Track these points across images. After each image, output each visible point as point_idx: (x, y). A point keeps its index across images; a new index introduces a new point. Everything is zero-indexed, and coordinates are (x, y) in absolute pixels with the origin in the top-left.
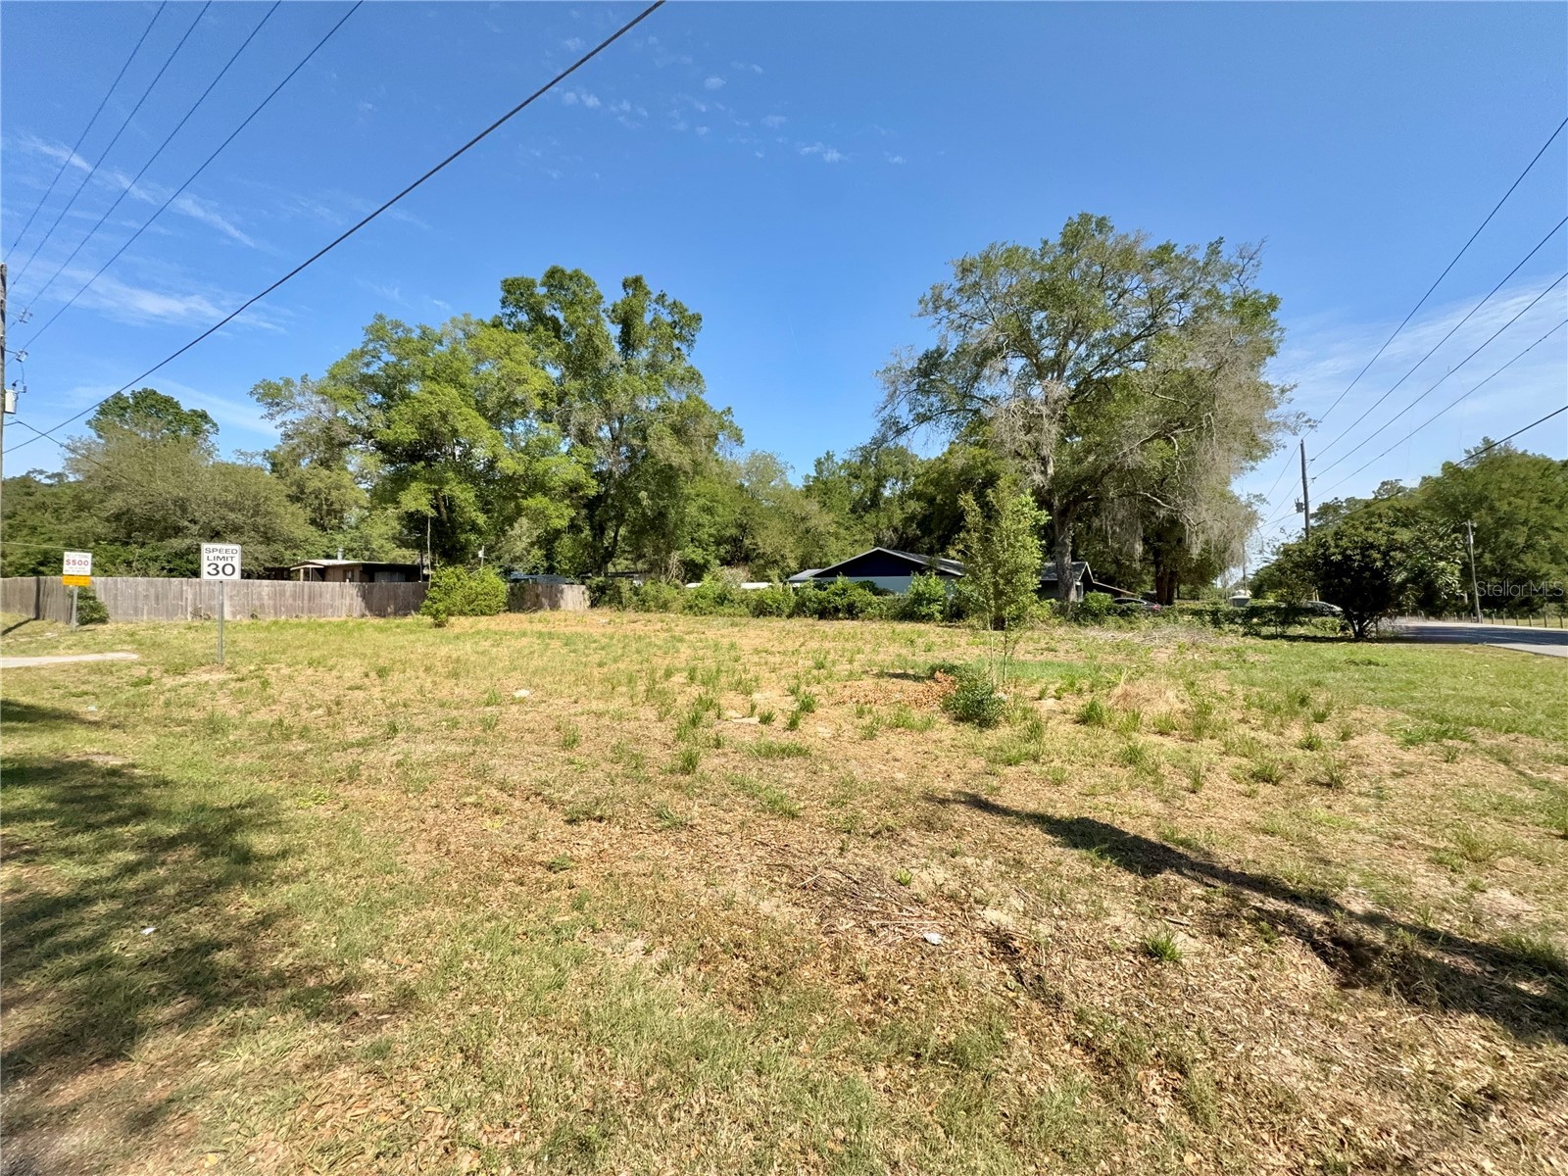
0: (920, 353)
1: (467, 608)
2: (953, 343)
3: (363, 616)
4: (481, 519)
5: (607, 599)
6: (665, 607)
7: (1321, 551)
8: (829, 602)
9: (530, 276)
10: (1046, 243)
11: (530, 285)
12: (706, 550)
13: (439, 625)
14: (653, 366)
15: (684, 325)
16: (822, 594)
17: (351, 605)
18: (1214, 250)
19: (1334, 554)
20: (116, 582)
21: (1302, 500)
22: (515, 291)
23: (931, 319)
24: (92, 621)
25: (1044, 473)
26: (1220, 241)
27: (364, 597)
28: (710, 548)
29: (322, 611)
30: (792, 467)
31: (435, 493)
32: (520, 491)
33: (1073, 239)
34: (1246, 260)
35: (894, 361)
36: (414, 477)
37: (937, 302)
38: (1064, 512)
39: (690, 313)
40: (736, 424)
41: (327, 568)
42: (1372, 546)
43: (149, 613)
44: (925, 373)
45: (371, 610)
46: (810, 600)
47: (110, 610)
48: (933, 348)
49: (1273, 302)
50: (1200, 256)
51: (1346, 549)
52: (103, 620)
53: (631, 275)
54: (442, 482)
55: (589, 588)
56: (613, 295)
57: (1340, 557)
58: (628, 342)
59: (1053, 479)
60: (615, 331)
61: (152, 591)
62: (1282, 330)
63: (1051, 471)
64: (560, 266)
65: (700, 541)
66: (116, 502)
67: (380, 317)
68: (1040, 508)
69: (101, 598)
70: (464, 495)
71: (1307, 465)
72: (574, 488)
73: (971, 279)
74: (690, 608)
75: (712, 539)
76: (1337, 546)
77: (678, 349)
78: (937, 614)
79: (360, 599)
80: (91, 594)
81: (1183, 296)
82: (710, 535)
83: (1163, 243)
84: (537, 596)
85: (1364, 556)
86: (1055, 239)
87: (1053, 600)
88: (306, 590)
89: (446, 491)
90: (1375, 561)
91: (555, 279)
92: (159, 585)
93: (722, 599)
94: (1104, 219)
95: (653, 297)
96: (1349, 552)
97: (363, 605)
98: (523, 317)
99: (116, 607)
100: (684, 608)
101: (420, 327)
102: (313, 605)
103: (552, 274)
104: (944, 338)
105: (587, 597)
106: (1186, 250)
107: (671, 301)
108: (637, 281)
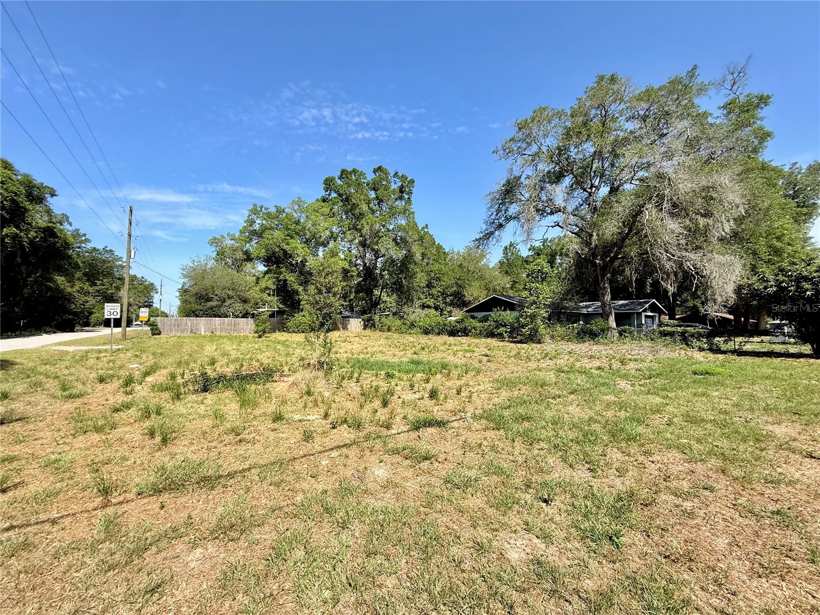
1: (296, 330)
9: (332, 175)
11: (334, 180)
13: (260, 337)
14: (392, 209)
15: (406, 186)
20: (164, 319)
22: (329, 183)
24: (155, 334)
29: (238, 331)
34: (735, 75)
39: (408, 179)
42: (806, 279)
47: (162, 330)
48: (511, 177)
51: (782, 282)
52: (159, 334)
53: (377, 167)
55: (363, 320)
56: (370, 177)
57: (775, 289)
58: (380, 199)
59: (597, 247)
60: (372, 194)
61: (176, 322)
63: (594, 242)
64: (345, 168)
65: (433, 295)
67: (255, 205)
69: (160, 326)
70: (290, 278)
80: (155, 324)
82: (439, 292)
85: (798, 287)
88: (233, 322)
89: (281, 277)
90: (807, 290)
91: (344, 174)
92: (179, 320)
95: (392, 175)
96: (784, 284)
99: (164, 329)
101: (276, 206)
102: (235, 328)
103: (343, 171)
105: (362, 324)
107: (401, 175)
108: (380, 169)
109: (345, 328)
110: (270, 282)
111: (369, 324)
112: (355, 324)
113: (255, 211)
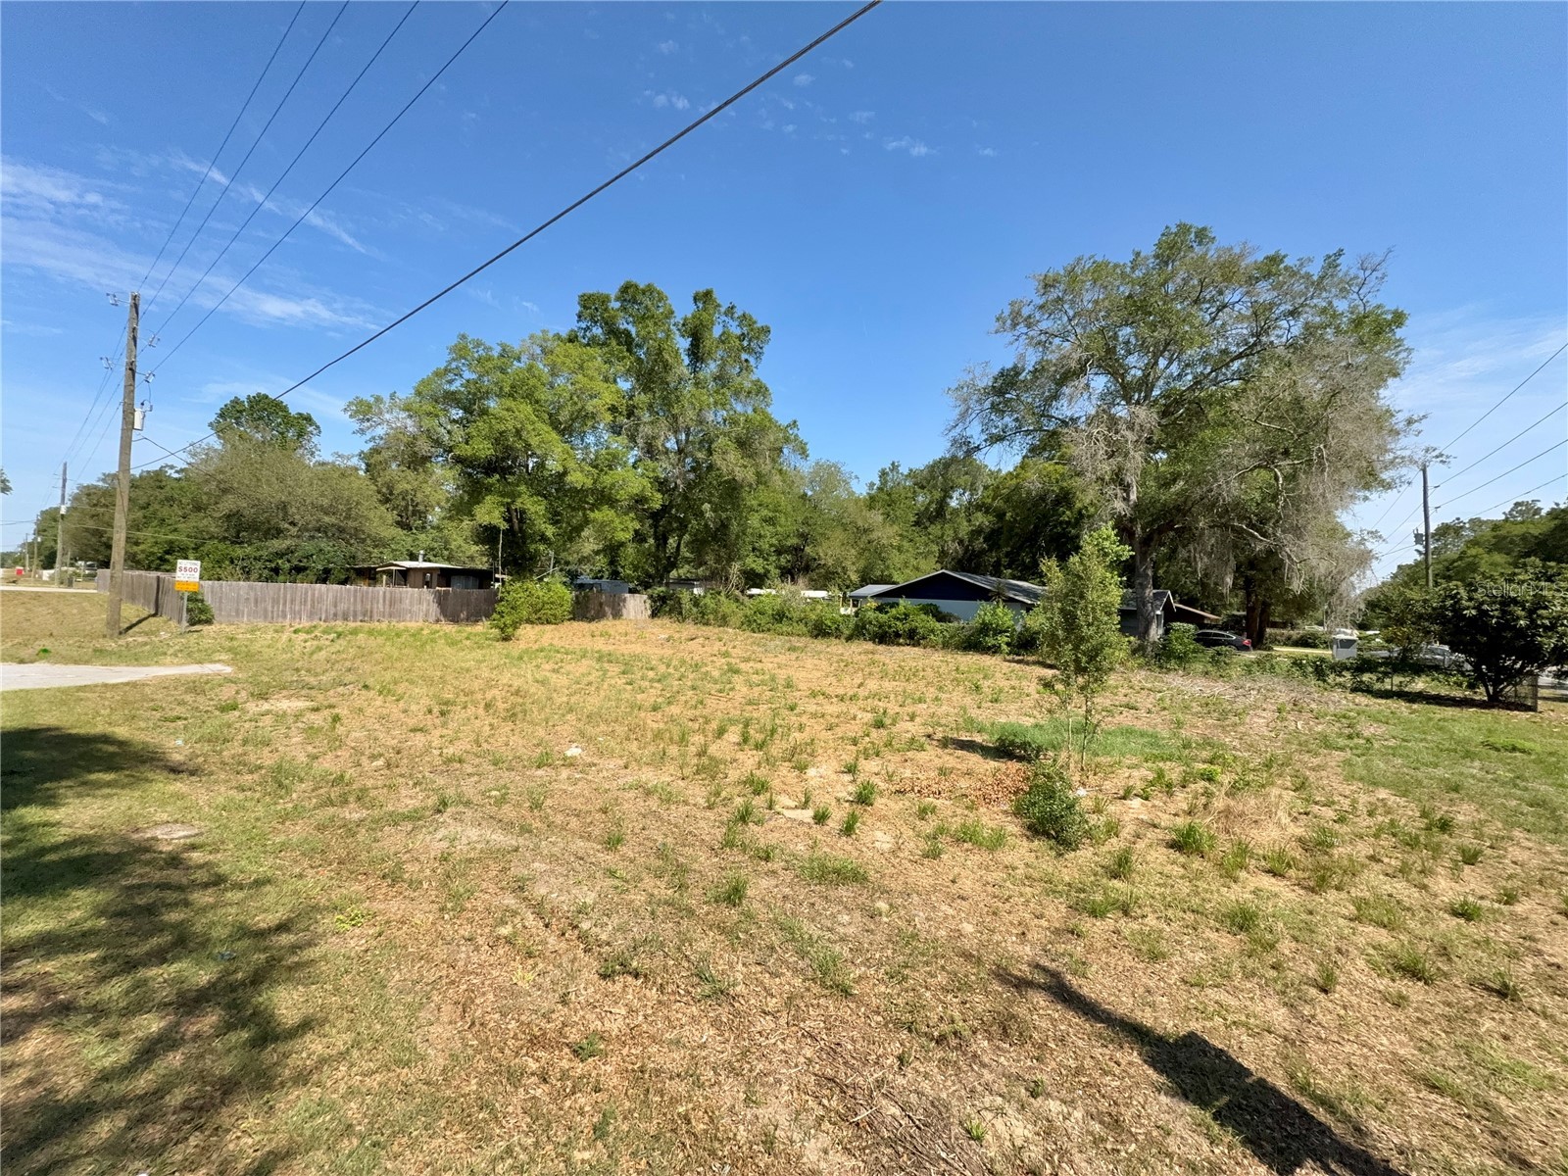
0: (996, 372)
1: (534, 617)
2: (1032, 359)
3: (438, 621)
4: (550, 531)
5: (667, 609)
6: (724, 621)
7: (1449, 602)
8: (890, 627)
9: (605, 292)
10: (1138, 254)
11: (604, 300)
12: (767, 560)
13: (506, 639)
14: (721, 379)
15: (753, 337)
16: (883, 617)
17: (428, 611)
18: (1332, 262)
19: (1468, 608)
20: (221, 586)
21: (1422, 531)
22: (591, 306)
23: (1009, 336)
24: (200, 622)
25: (1126, 500)
26: (1340, 253)
27: (439, 604)
28: (771, 559)
29: (401, 616)
30: (857, 477)
31: (508, 506)
32: (588, 503)
33: (1170, 250)
34: (1368, 273)
35: (968, 378)
36: (489, 490)
37: (1015, 319)
38: (1146, 542)
39: (759, 325)
40: (801, 437)
41: (409, 570)
42: (1514, 601)
43: (249, 615)
44: (1000, 392)
45: (445, 616)
46: (870, 623)
47: (215, 611)
48: (1009, 366)
49: (1399, 318)
50: (1315, 270)
51: (1483, 603)
52: (209, 622)
53: (702, 289)
54: (514, 496)
55: (651, 597)
56: (684, 309)
57: (1474, 612)
58: (696, 354)
59: (1136, 506)
60: (683, 343)
61: (252, 594)
62: (1409, 350)
63: (1133, 497)
64: (634, 280)
65: (761, 551)
66: (228, 504)
67: (463, 337)
68: (1121, 542)
69: (209, 601)
70: (534, 507)
71: (1429, 493)
72: (640, 500)
73: (1054, 294)
74: (750, 624)
75: (773, 549)
76: (1470, 599)
77: (746, 361)
78: (1004, 647)
79: (436, 605)
80: (200, 597)
81: (1293, 313)
82: (771, 546)
83: (1271, 253)
84: (601, 604)
85: (1504, 612)
86: (1149, 250)
87: (1132, 638)
88: (388, 595)
89: (518, 504)
90: (1518, 618)
91: (629, 294)
92: (258, 588)
93: (780, 616)
94: (1204, 229)
95: (723, 310)
96: (1485, 607)
97: (439, 610)
98: (597, 331)
99: (220, 610)
100: (743, 623)
101: (501, 345)
102: (394, 611)
103: (626, 289)
104: (1022, 356)
105: (648, 606)
106: (1298, 263)
107: (740, 313)
108: (708, 294)
109: (617, 615)
110: (497, 514)
111: (661, 607)
112: (636, 605)
113: (460, 351)
